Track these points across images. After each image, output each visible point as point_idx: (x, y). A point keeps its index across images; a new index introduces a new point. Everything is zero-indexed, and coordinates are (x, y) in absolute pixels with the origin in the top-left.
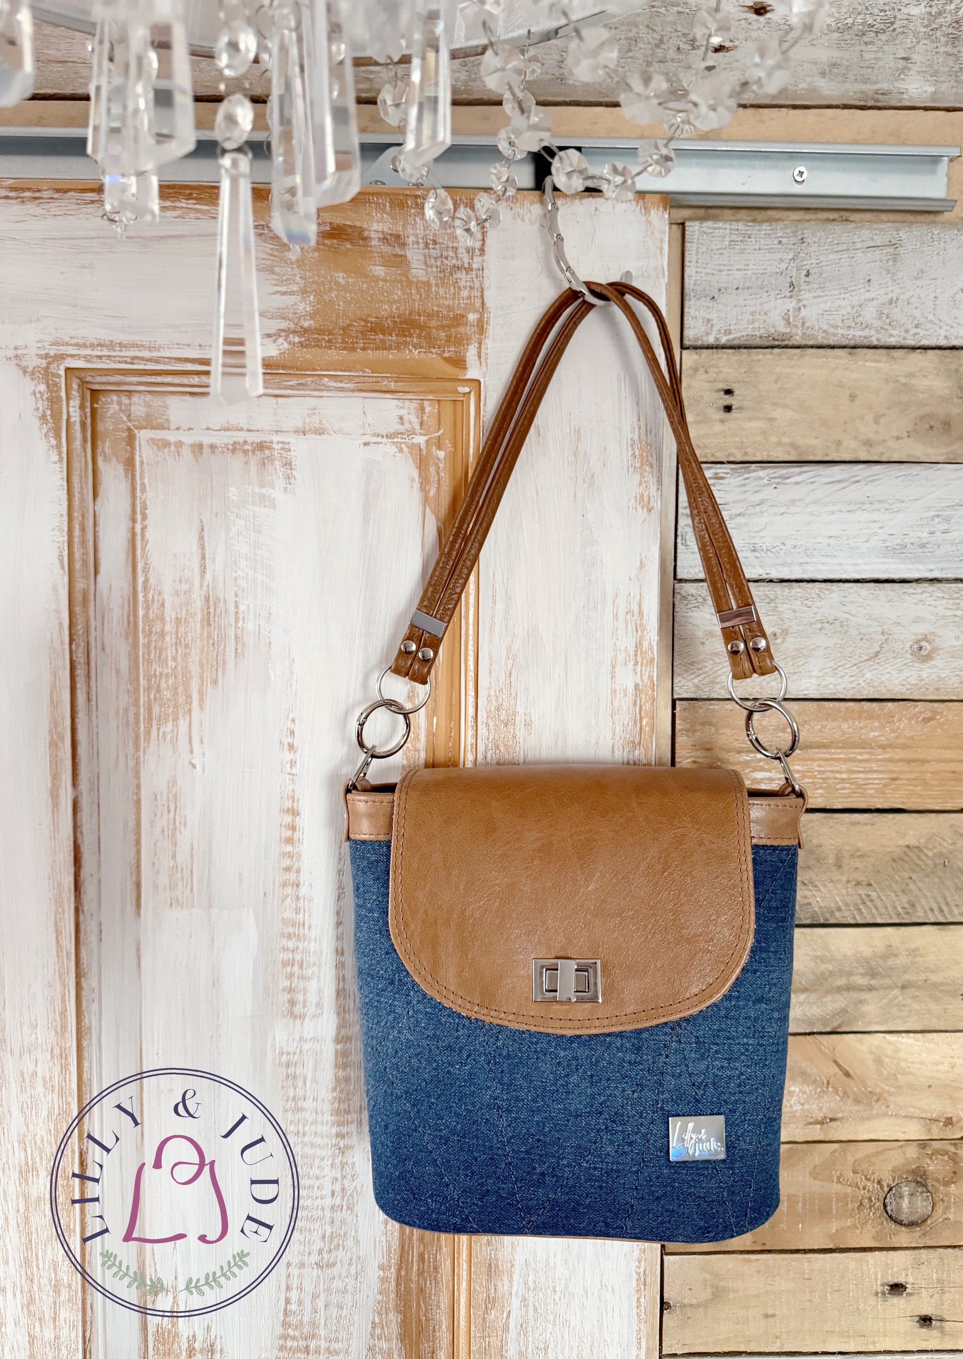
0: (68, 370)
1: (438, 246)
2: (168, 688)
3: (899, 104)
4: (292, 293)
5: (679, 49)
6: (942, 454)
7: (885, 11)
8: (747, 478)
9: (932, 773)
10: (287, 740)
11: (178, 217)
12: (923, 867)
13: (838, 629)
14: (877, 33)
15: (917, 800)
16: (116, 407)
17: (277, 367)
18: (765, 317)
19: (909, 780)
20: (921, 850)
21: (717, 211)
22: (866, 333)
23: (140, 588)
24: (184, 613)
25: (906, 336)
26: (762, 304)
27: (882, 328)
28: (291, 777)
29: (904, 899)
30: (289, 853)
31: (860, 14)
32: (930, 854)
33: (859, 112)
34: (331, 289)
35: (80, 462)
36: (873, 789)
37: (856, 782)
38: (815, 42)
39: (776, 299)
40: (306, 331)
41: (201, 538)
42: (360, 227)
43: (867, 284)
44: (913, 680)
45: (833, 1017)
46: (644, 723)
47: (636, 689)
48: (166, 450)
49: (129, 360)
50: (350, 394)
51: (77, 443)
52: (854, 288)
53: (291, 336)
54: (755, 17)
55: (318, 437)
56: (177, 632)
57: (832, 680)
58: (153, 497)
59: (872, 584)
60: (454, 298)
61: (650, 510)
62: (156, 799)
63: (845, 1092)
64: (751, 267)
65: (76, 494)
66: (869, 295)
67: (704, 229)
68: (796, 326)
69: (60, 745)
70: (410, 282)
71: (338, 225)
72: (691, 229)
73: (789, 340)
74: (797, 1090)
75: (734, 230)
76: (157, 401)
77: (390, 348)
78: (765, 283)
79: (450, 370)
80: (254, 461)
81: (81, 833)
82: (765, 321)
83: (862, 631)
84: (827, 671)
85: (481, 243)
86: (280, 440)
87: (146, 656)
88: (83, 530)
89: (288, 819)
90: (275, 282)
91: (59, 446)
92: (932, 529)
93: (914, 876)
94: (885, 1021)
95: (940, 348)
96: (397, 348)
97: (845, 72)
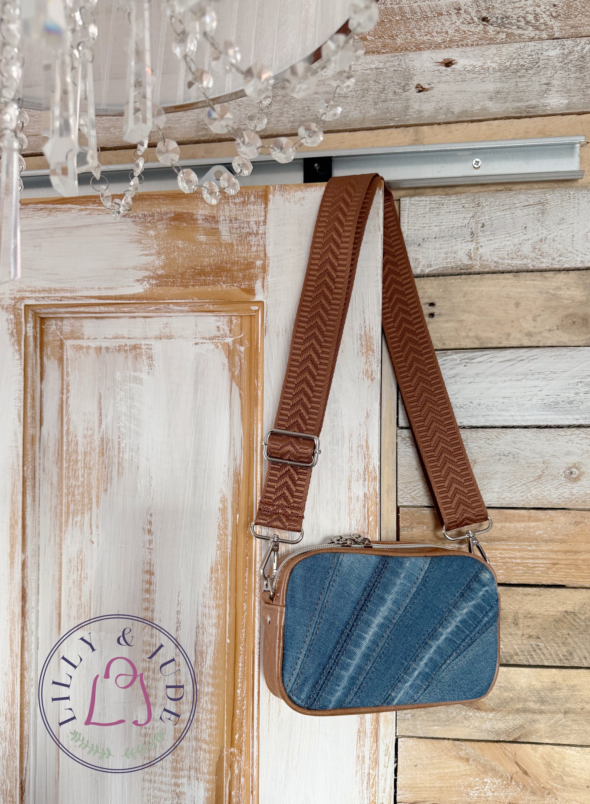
0: (26, 306)
1: (238, 221)
2: (79, 494)
3: (544, 113)
4: (151, 255)
5: (395, 93)
6: (583, 340)
7: (532, 55)
8: (445, 360)
9: (582, 560)
10: (147, 527)
11: (88, 214)
12: (578, 627)
13: (512, 460)
14: (527, 69)
15: (571, 579)
16: (54, 327)
17: (143, 299)
18: (455, 255)
19: (565, 565)
20: (575, 615)
21: (421, 191)
22: (525, 261)
23: (64, 434)
24: (89, 448)
25: (553, 262)
26: (452, 247)
27: (535, 258)
28: (149, 550)
29: (564, 649)
30: (148, 599)
31: (514, 59)
32: (583, 618)
33: (516, 120)
34: (174, 251)
35: (33, 360)
36: (539, 570)
37: (527, 565)
38: (484, 80)
39: (462, 243)
40: (159, 277)
41: (100, 403)
42: (192, 213)
43: (524, 230)
44: (566, 495)
45: (514, 730)
46: (370, 519)
47: (365, 497)
48: (81, 352)
49: (59, 299)
50: (187, 314)
51: (31, 349)
52: (515, 233)
53: (151, 280)
54: (444, 68)
55: (168, 341)
56: (85, 460)
57: (508, 495)
58: (73, 379)
59: (535, 429)
60: (248, 252)
61: (372, 380)
62: (70, 562)
63: (524, 786)
64: (444, 224)
65: (29, 378)
66: (525, 237)
67: (413, 202)
68: (475, 259)
69: (16, 527)
70: (221, 245)
71: (178, 213)
72: (404, 202)
73: (471, 269)
74: (489, 781)
75: (433, 201)
76: (77, 323)
77: (209, 285)
78: (453, 233)
79: (245, 296)
80: (130, 356)
81: (27, 581)
82: (454, 258)
83: (528, 461)
84: (504, 488)
85: (264, 218)
86: (146, 343)
87: (67, 475)
88: (33, 399)
89: (147, 577)
90: (142, 249)
91: (20, 350)
92: (577, 391)
93: (570, 633)
94: (553, 737)
95: (578, 269)
96: (214, 284)
97: (506, 96)
